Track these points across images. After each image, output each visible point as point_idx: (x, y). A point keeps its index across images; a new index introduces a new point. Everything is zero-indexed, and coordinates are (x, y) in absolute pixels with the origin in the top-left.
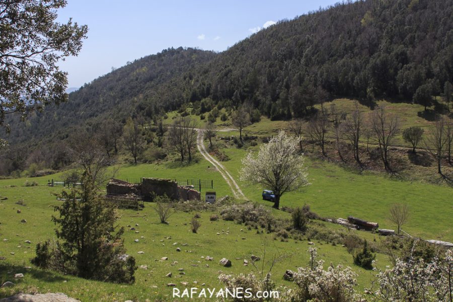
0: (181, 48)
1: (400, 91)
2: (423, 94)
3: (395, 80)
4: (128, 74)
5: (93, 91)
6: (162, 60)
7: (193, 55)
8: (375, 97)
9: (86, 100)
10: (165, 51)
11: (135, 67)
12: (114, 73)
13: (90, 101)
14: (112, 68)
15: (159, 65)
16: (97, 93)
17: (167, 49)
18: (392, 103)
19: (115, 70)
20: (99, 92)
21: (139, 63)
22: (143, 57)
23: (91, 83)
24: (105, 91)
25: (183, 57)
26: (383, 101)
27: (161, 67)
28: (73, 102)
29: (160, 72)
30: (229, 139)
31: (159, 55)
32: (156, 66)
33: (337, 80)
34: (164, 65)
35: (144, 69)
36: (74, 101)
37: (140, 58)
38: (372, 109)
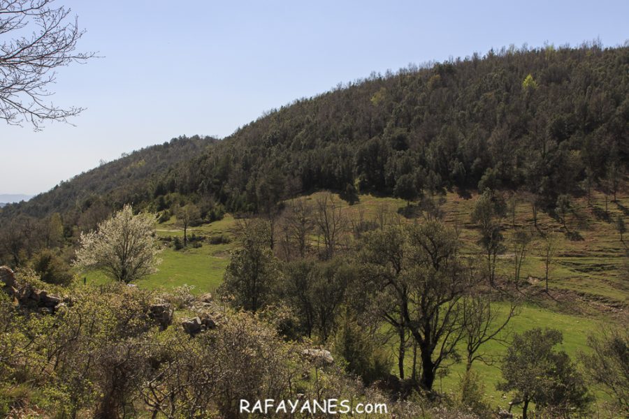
0: (196, 137)
1: (386, 182)
2: (403, 185)
3: (383, 169)
4: (120, 169)
5: (69, 191)
6: (168, 152)
7: (207, 145)
8: (361, 190)
9: (58, 203)
10: (175, 140)
11: (131, 159)
12: (102, 168)
13: (63, 204)
14: (101, 161)
15: (162, 158)
16: (75, 193)
17: (177, 137)
18: (377, 197)
19: (104, 163)
20: (77, 193)
21: (136, 155)
22: (145, 147)
23: (69, 181)
24: (84, 191)
25: (195, 147)
26: (367, 195)
27: (164, 161)
28: (39, 205)
29: (161, 167)
30: (169, 239)
31: (166, 144)
32: (159, 159)
33: (319, 169)
34: (170, 157)
35: (142, 163)
36: (42, 203)
37: (140, 149)
38: (352, 204)
